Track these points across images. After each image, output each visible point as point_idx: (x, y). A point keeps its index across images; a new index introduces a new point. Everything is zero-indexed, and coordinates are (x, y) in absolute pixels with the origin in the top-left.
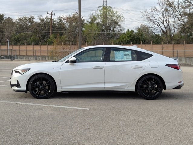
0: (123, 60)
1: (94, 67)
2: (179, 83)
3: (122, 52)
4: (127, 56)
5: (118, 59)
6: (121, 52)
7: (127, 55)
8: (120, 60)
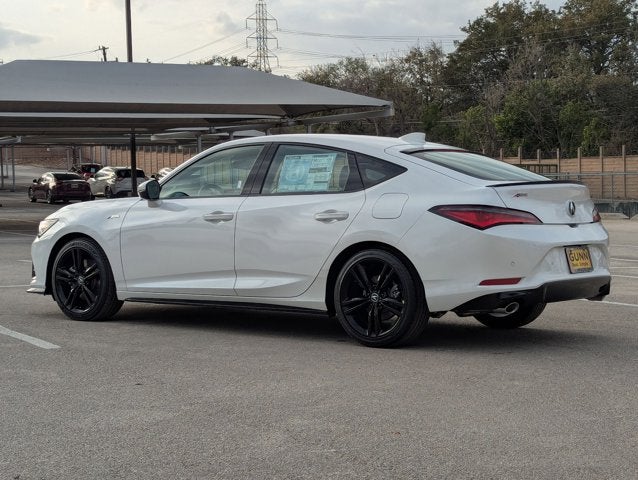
0: (301, 188)
1: (208, 213)
2: (481, 284)
3: (309, 157)
4: (319, 174)
5: (286, 187)
6: (304, 157)
7: (320, 170)
8: (292, 188)
